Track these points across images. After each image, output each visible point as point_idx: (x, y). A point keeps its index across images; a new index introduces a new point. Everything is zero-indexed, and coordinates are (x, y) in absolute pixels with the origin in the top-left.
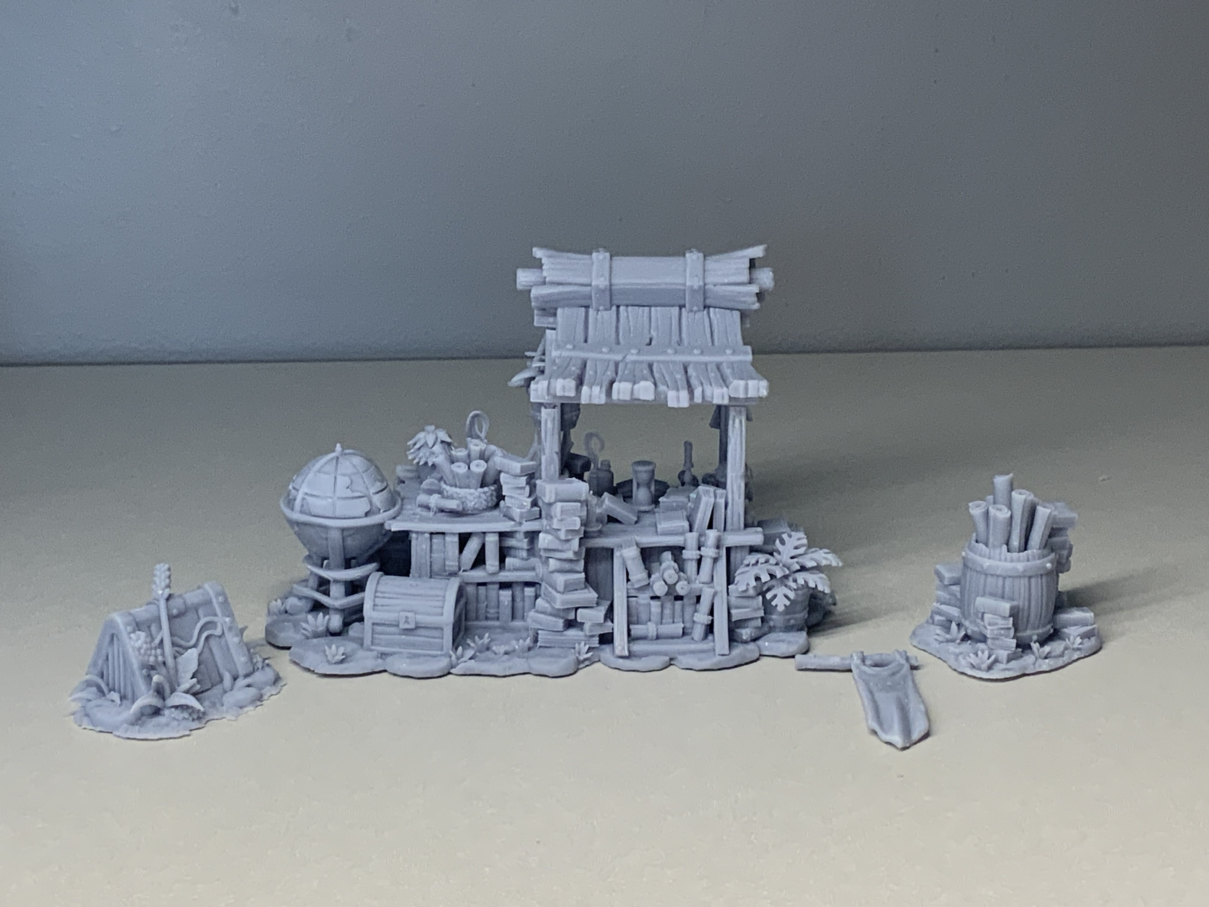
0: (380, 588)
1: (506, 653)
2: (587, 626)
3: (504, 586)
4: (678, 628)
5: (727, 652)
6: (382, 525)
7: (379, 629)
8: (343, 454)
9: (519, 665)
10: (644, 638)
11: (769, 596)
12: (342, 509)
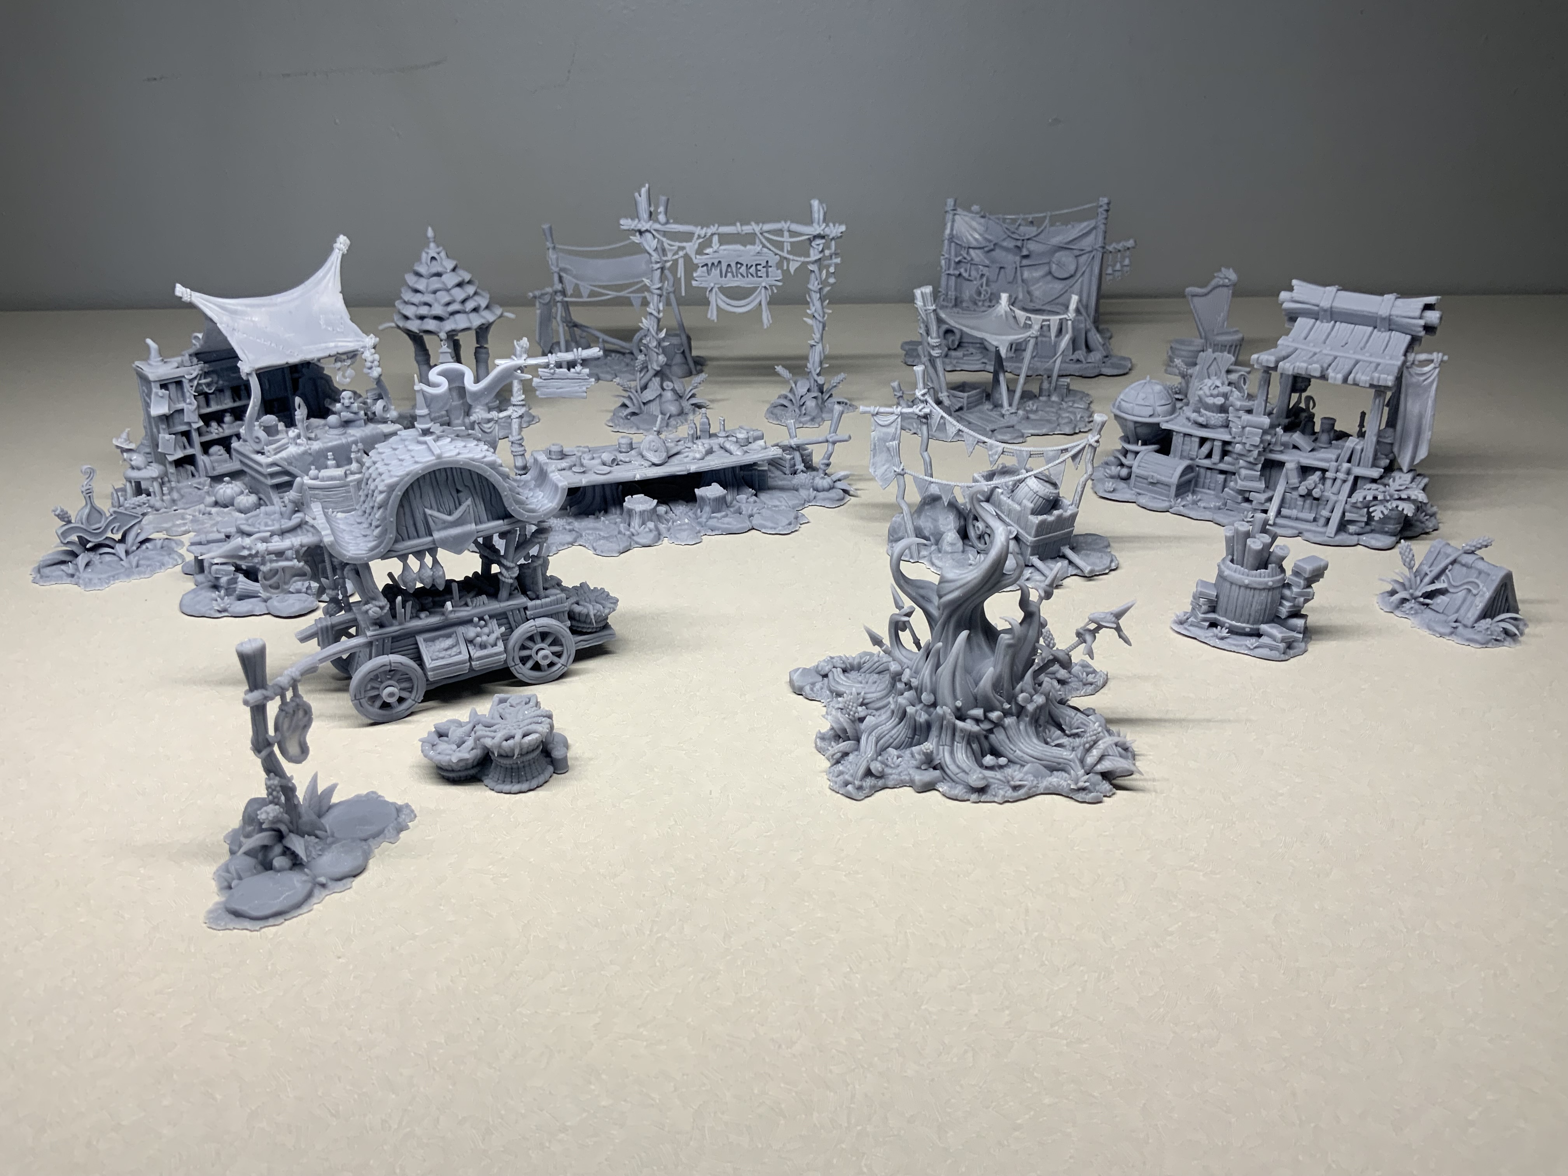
0: (1146, 457)
1: (1205, 508)
2: (1254, 503)
3: (1222, 472)
4: (1311, 516)
5: (1332, 535)
6: (1158, 424)
7: (1139, 479)
8: (1149, 382)
9: (1208, 515)
10: (1288, 517)
11: (1371, 510)
12: (1137, 410)
